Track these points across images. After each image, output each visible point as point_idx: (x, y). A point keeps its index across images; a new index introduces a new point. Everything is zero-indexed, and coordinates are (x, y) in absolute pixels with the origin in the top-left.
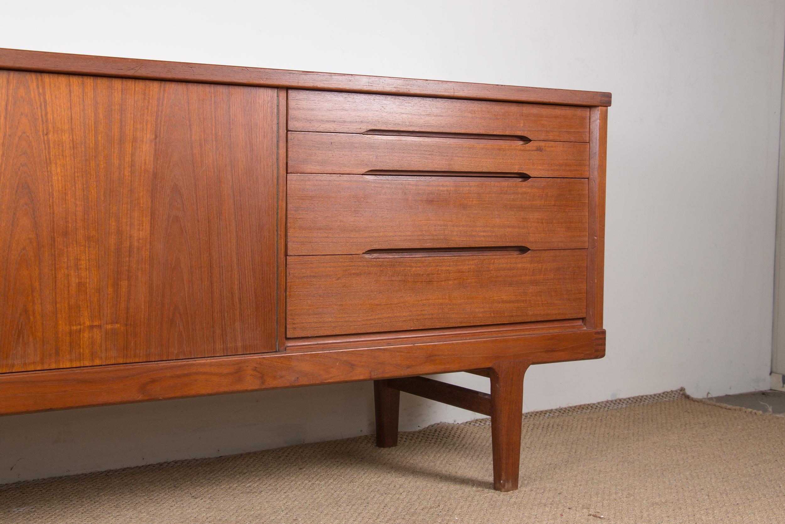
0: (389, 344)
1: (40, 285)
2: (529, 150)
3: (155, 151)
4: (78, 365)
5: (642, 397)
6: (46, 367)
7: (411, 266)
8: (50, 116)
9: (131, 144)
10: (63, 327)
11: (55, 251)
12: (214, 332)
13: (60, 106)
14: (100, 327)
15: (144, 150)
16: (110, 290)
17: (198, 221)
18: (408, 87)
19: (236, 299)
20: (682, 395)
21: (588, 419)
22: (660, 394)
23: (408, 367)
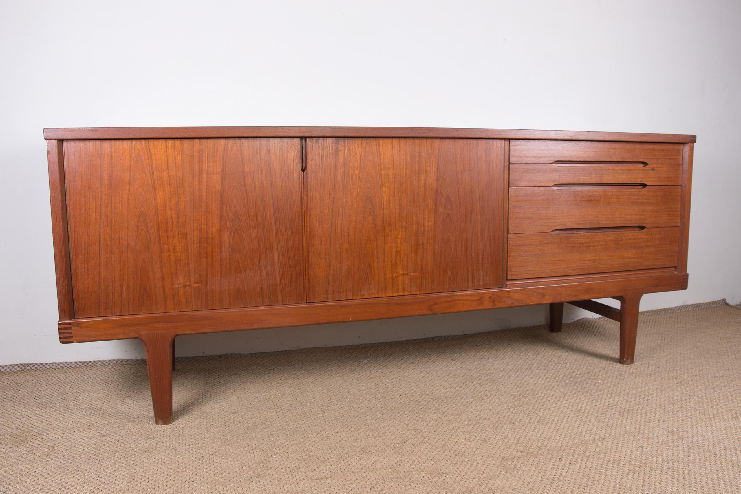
0: (564, 283)
1: (377, 252)
2: (647, 170)
3: (437, 177)
4: (396, 295)
5: (700, 304)
6: (380, 296)
7: (578, 238)
8: (382, 161)
9: (424, 174)
10: (388, 275)
11: (384, 234)
12: (468, 277)
13: (387, 155)
14: (407, 274)
15: (431, 177)
16: (413, 254)
17: (460, 215)
18: (578, 136)
19: (480, 258)
20: (724, 303)
21: (670, 317)
22: (711, 302)
23: (575, 296)
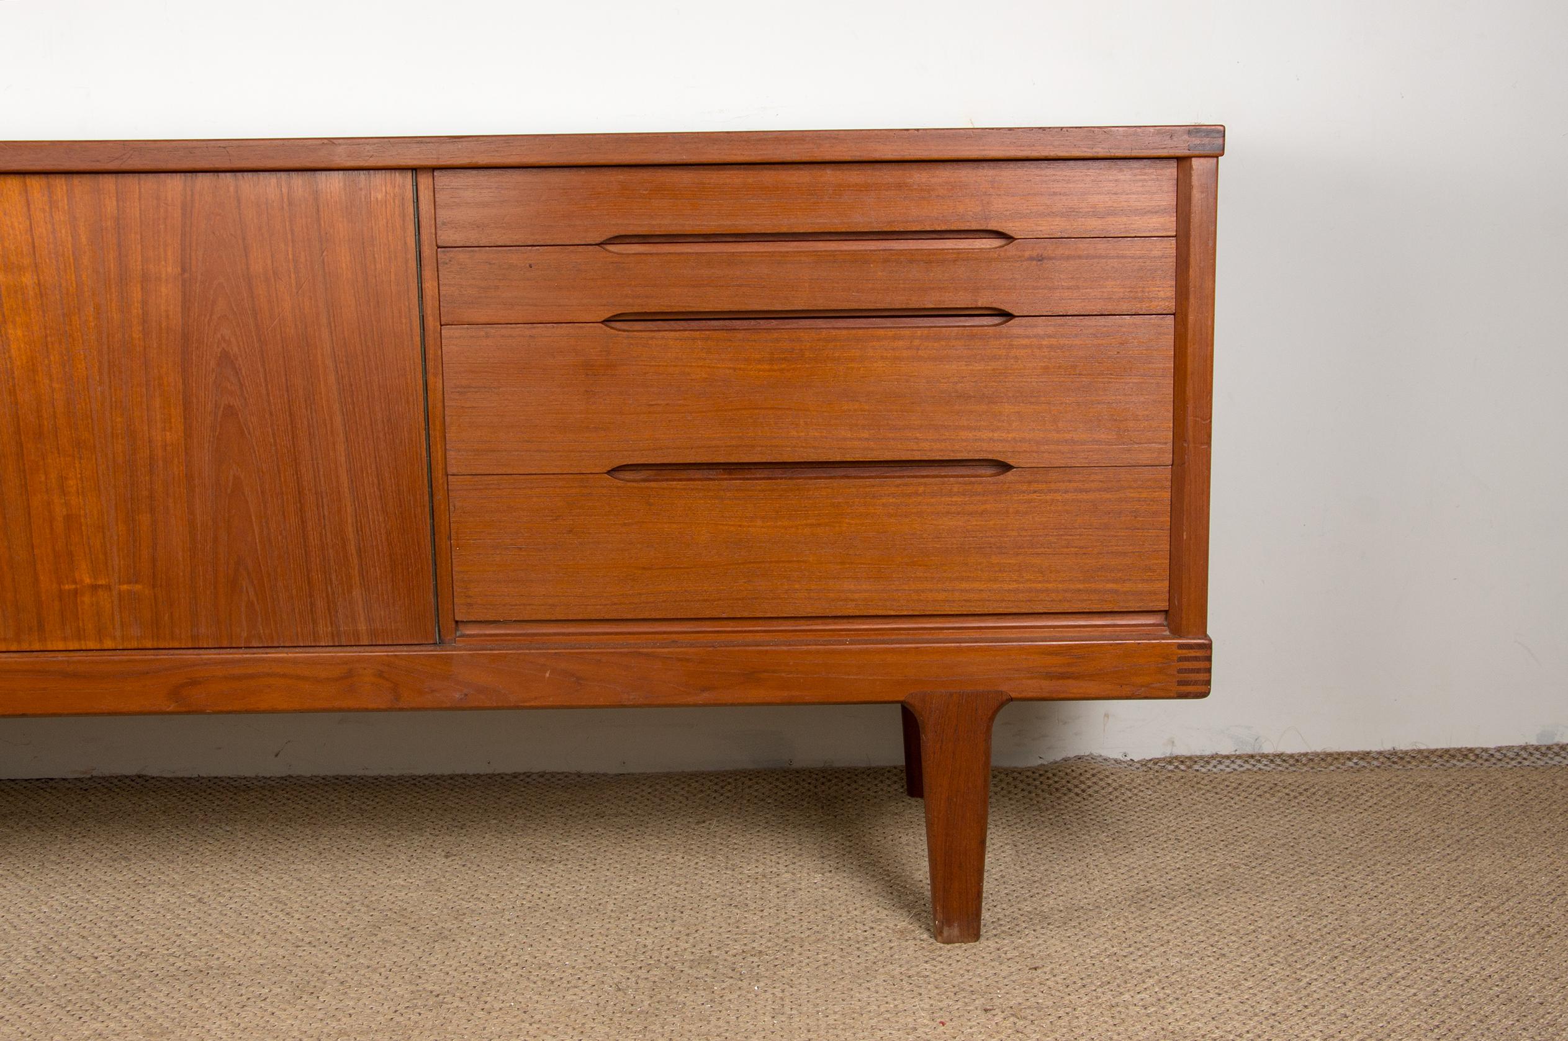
4: (77, 646)
9: (139, 285)
10: (48, 585)
11: (24, 465)
12: (313, 604)
13: (13, 228)
14: (108, 588)
15: (163, 294)
17: (271, 414)
19: (352, 548)
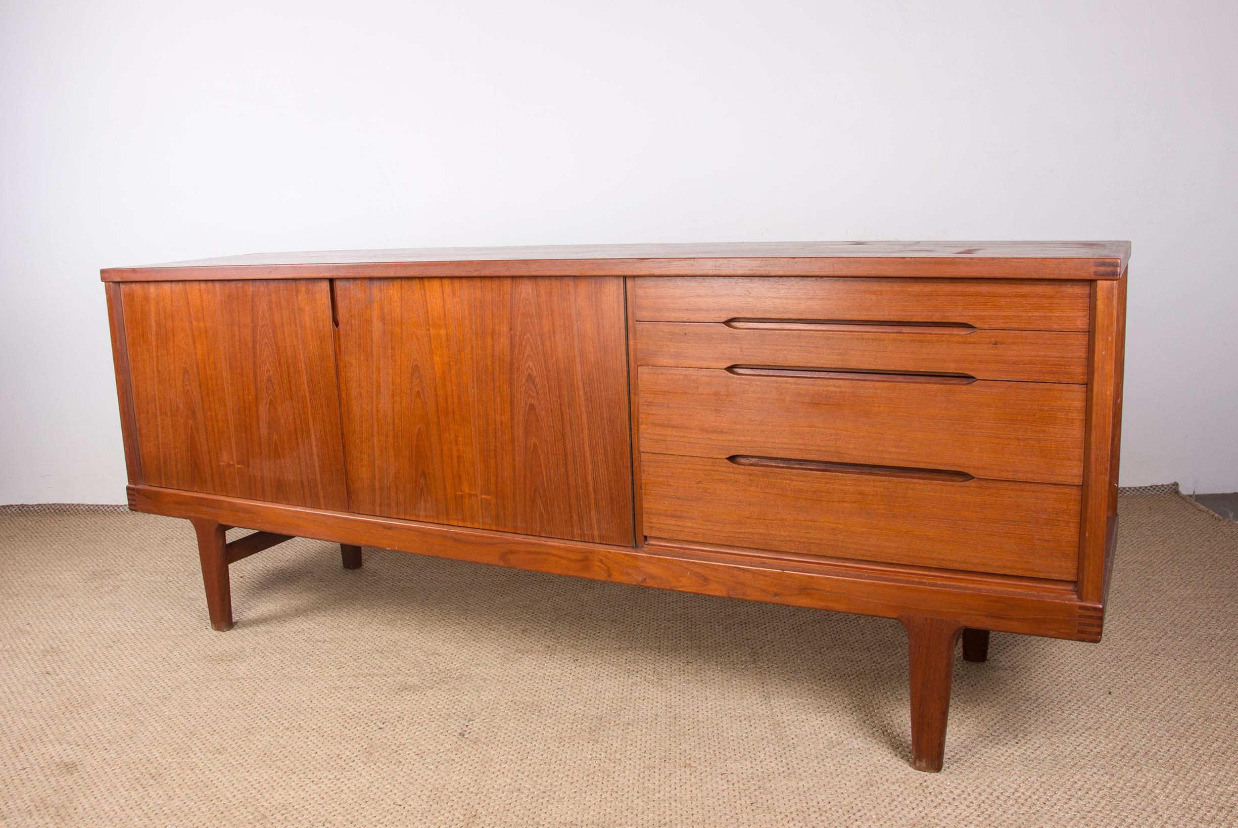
1: (432, 454)
2: (973, 343)
3: (511, 342)
6: (441, 522)
7: (791, 480)
8: (430, 314)
9: (491, 337)
10: (450, 491)
12: (571, 517)
14: (476, 496)
15: (502, 342)
16: (482, 465)
17: (552, 411)
18: (767, 268)
19: (591, 488)
23: (776, 595)
